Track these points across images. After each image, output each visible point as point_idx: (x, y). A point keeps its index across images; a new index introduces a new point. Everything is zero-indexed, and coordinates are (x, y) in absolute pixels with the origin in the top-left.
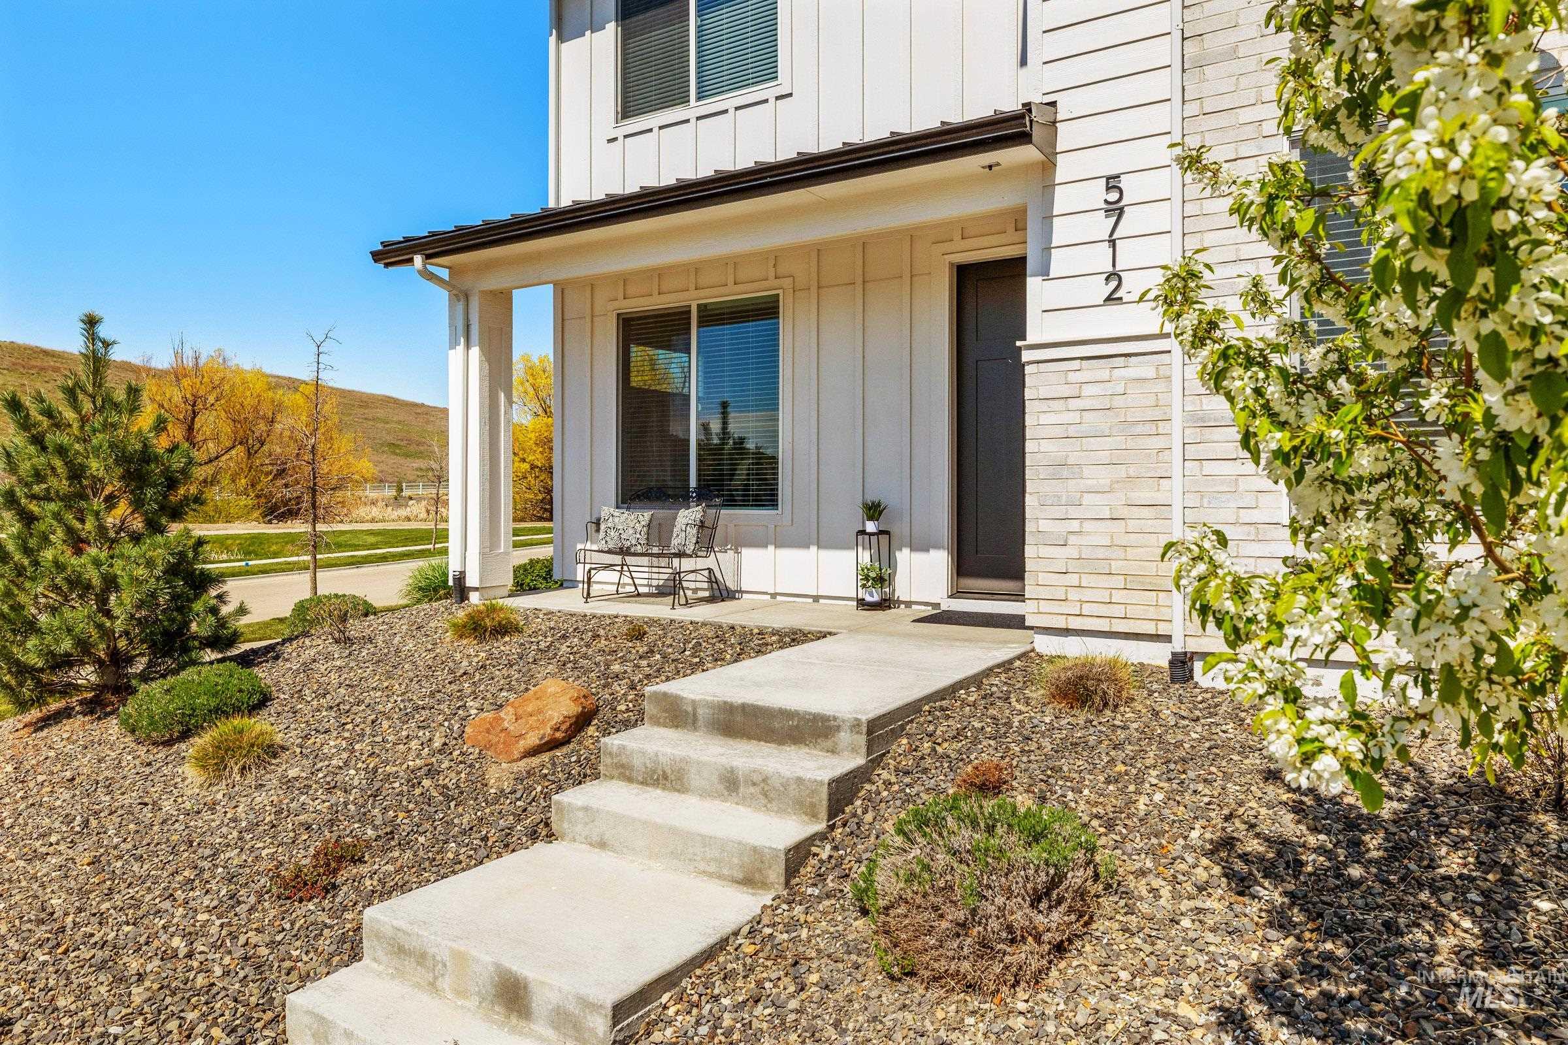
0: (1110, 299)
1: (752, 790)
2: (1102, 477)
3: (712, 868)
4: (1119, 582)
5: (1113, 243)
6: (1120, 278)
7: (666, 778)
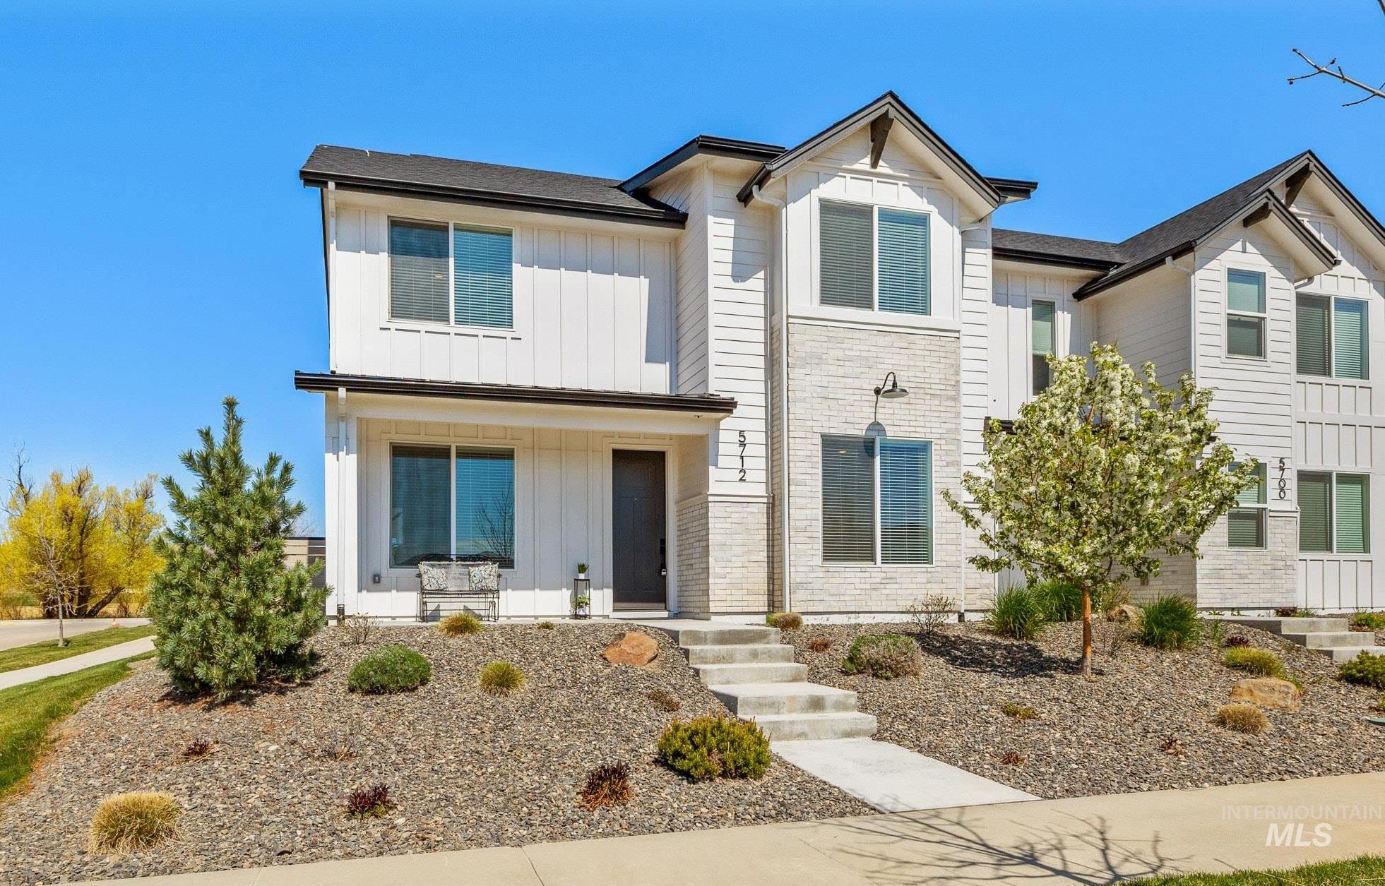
0: (741, 480)
1: (764, 656)
2: (738, 550)
3: (779, 679)
4: (745, 592)
5: (742, 457)
6: (745, 472)
7: (724, 658)
